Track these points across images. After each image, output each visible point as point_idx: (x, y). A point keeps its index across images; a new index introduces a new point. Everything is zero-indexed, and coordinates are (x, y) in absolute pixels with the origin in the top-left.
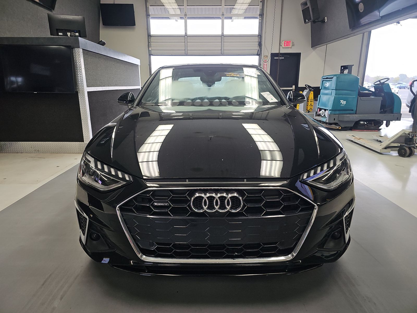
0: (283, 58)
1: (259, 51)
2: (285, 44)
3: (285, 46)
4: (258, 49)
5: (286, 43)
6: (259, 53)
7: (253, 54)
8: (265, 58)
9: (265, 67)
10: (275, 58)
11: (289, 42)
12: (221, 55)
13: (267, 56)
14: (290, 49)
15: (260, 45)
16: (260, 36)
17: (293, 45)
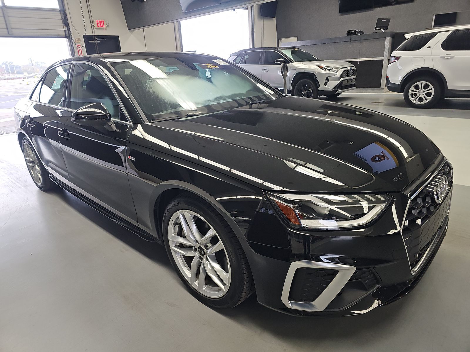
0: (100, 42)
1: (67, 31)
2: (98, 24)
3: (98, 26)
4: (65, 30)
5: (98, 22)
6: (67, 34)
7: (59, 36)
8: (77, 41)
9: (80, 53)
10: (89, 42)
11: (102, 22)
12: (9, 35)
13: (79, 40)
14: (104, 31)
15: (66, 23)
16: (63, 11)
17: (108, 26)
